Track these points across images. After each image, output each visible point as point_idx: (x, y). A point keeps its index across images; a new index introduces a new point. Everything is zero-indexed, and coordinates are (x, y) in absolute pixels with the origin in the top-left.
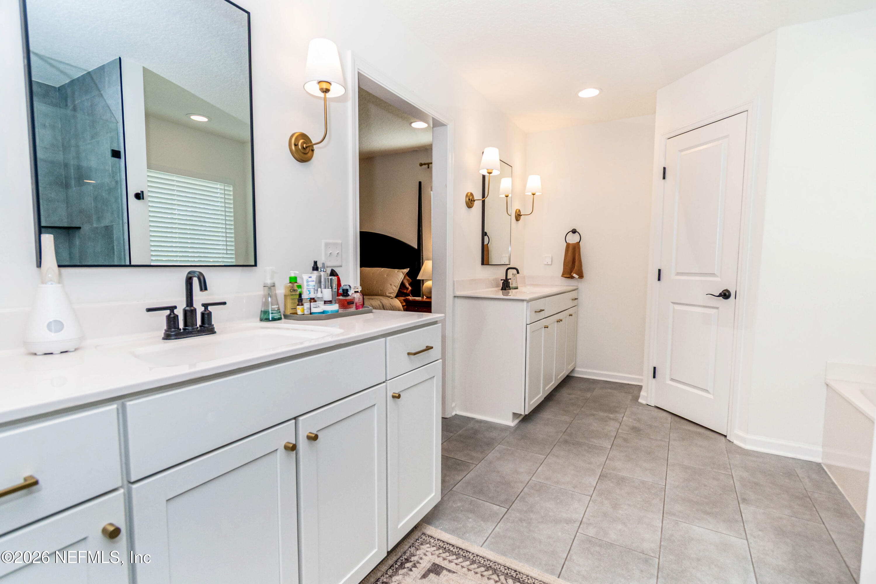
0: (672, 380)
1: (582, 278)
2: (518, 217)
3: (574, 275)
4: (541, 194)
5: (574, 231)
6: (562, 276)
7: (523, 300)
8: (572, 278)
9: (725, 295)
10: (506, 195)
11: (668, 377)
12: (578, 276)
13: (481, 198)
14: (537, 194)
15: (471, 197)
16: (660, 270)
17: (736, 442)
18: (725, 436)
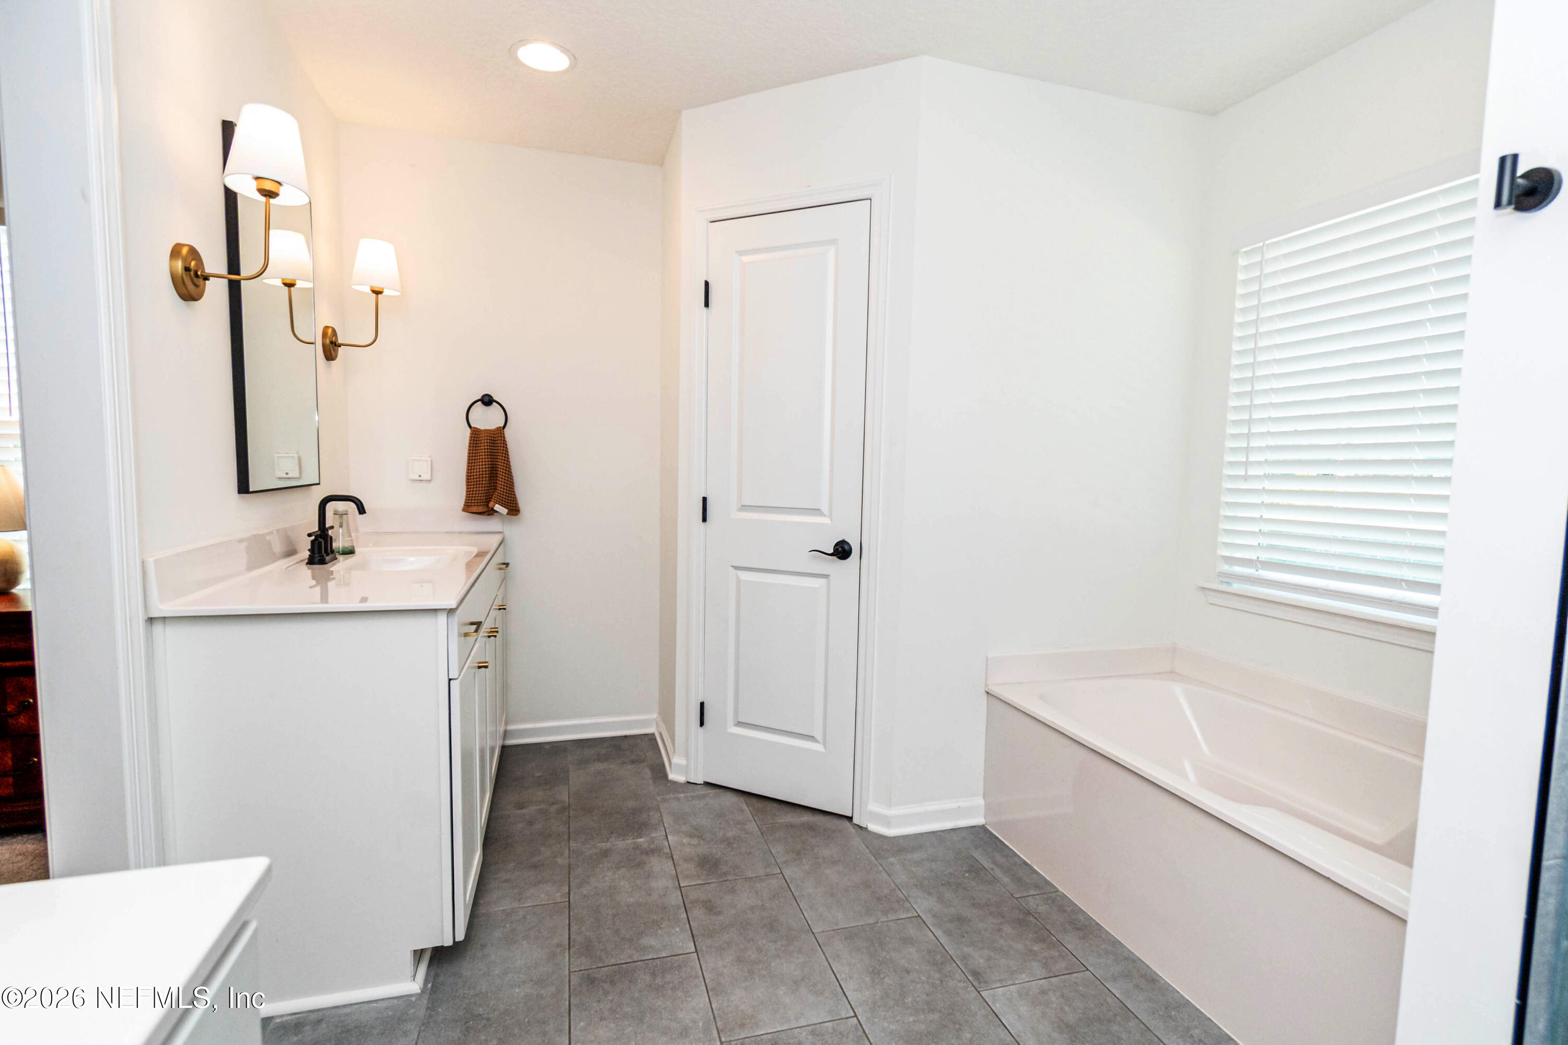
0: (740, 724)
1: (516, 515)
2: (331, 349)
3: (497, 507)
4: (400, 294)
5: (487, 401)
6: (464, 510)
7: (435, 611)
8: (489, 515)
9: (842, 551)
10: (287, 282)
11: (730, 719)
12: (507, 508)
13: (223, 269)
14: (386, 292)
15: (193, 263)
16: (705, 499)
17: (873, 827)
18: (850, 819)
